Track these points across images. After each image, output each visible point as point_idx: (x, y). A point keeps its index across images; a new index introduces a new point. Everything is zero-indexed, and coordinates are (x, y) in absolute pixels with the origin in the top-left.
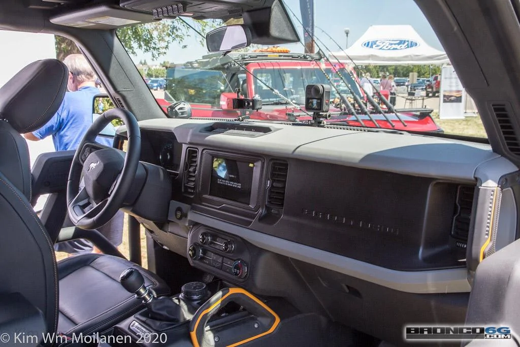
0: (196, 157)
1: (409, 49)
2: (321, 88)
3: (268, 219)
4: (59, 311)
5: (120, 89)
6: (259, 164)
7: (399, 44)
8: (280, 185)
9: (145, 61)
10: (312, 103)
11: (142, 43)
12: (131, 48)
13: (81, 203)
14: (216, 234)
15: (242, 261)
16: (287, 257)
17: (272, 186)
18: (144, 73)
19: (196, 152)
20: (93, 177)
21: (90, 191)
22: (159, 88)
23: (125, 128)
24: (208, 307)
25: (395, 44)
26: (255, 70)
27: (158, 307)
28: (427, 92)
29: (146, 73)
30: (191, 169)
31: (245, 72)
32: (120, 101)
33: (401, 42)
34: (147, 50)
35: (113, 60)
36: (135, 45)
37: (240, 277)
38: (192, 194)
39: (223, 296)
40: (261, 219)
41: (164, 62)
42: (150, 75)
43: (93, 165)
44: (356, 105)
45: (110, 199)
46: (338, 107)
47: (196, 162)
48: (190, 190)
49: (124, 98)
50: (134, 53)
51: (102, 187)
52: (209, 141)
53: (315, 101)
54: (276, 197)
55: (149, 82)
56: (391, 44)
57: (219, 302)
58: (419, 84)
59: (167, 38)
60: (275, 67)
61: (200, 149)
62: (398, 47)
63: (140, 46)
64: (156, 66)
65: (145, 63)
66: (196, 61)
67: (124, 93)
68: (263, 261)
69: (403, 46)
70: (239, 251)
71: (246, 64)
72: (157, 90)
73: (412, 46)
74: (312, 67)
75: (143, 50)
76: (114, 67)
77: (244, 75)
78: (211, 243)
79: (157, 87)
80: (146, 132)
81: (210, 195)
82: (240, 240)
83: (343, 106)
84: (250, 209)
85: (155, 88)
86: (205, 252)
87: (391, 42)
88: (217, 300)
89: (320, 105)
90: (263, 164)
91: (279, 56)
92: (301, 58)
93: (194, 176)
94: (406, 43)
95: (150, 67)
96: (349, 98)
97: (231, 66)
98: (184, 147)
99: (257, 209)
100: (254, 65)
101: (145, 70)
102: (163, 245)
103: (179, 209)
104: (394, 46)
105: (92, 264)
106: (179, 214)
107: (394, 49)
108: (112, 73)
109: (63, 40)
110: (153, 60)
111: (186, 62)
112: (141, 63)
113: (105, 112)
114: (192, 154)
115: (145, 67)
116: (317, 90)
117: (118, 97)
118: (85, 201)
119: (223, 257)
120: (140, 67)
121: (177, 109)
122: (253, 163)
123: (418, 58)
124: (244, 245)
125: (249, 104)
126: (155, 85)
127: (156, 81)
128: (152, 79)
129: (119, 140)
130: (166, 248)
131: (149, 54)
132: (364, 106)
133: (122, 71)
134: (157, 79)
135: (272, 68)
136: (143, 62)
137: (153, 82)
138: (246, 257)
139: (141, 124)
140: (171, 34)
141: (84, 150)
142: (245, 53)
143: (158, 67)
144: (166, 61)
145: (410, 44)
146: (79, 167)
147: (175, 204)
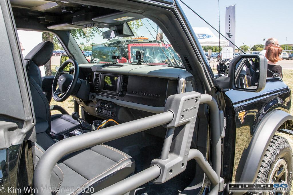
0: (99, 76)
1: (208, 39)
2: (140, 52)
3: (122, 95)
4: (50, 131)
5: (72, 52)
6: (119, 77)
7: (203, 36)
8: (126, 84)
9: (83, 43)
10: (138, 57)
11: (81, 34)
12: (76, 36)
13: (57, 94)
14: (105, 102)
15: (114, 111)
16: (128, 108)
17: (124, 85)
18: (83, 49)
19: (99, 75)
20: (62, 83)
21: (61, 89)
22: (89, 56)
23: (74, 67)
24: (101, 125)
25: (201, 36)
26: (131, 47)
27: (84, 125)
28: (218, 59)
29: (83, 48)
30: (97, 81)
31: (127, 48)
32: (71, 57)
33: (204, 35)
34: (84, 37)
35: (69, 42)
36: (78, 35)
37: (113, 116)
38: (97, 90)
39: (106, 121)
40: (120, 96)
41: (92, 43)
42: (85, 50)
43: (62, 79)
44: (175, 63)
45: (68, 91)
46: (167, 64)
47: (99, 78)
48: (96, 88)
49: (73, 56)
50: (78, 38)
51: (65, 87)
52: (103, 70)
53: (139, 56)
54: (124, 88)
55: (85, 53)
56: (200, 36)
57: (105, 123)
58: (215, 55)
59: (93, 32)
60: (141, 46)
61: (100, 74)
62: (203, 37)
63: (81, 36)
64: (88, 45)
65: (83, 44)
66: (106, 43)
67: (73, 54)
68: (120, 110)
69: (205, 37)
70: (112, 108)
71: (128, 44)
72: (89, 57)
73: (209, 37)
74: (157, 46)
75: (82, 37)
76: (69, 44)
77: (127, 50)
78: (104, 106)
79: (89, 55)
80: (81, 68)
81: (104, 89)
82: (113, 104)
83: (169, 63)
84: (117, 93)
85: (88, 56)
86: (101, 110)
87: (199, 35)
88: (104, 123)
89: (140, 57)
90: (121, 77)
91: (143, 41)
92: (153, 42)
93: (98, 83)
94: (206, 36)
95: (85, 46)
96: (172, 60)
97: (121, 45)
98: (95, 73)
99: (118, 93)
100: (131, 45)
101: (83, 47)
102: (88, 113)
103: (93, 95)
104: (200, 37)
105: (61, 117)
106: (93, 97)
107: (201, 38)
108: (69, 46)
109: (45, 33)
110: (87, 42)
111: (102, 43)
112: (81, 44)
113: (66, 60)
114: (97, 75)
115: (83, 46)
116: (139, 52)
117: (71, 55)
118: (59, 93)
119: (107, 110)
120: (80, 46)
121: (93, 61)
122: (117, 77)
123: (211, 43)
124: (114, 105)
125: (117, 57)
126: (88, 54)
127: (88, 53)
128: (86, 51)
129: (71, 71)
130: (89, 114)
131: (85, 39)
132: (178, 63)
133: (72, 46)
134: (89, 51)
135: (139, 46)
136: (82, 43)
137: (87, 53)
138: (115, 109)
139: (80, 65)
140: (95, 30)
141: (58, 75)
142: (128, 39)
143: (89, 46)
144: (93, 43)
145: (208, 36)
146: (56, 81)
147: (91, 94)
